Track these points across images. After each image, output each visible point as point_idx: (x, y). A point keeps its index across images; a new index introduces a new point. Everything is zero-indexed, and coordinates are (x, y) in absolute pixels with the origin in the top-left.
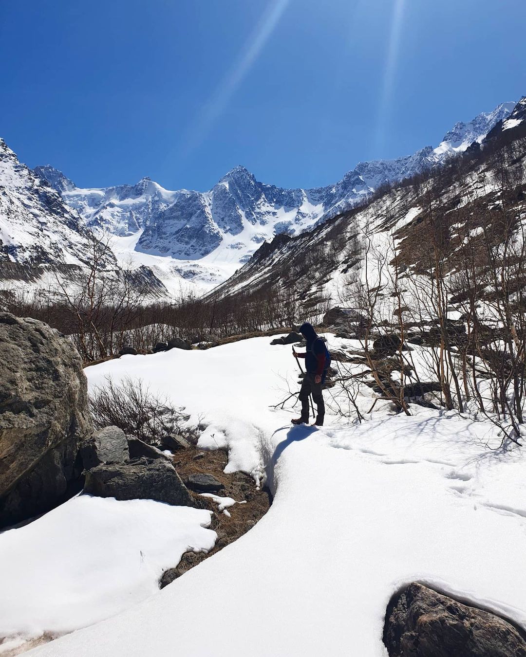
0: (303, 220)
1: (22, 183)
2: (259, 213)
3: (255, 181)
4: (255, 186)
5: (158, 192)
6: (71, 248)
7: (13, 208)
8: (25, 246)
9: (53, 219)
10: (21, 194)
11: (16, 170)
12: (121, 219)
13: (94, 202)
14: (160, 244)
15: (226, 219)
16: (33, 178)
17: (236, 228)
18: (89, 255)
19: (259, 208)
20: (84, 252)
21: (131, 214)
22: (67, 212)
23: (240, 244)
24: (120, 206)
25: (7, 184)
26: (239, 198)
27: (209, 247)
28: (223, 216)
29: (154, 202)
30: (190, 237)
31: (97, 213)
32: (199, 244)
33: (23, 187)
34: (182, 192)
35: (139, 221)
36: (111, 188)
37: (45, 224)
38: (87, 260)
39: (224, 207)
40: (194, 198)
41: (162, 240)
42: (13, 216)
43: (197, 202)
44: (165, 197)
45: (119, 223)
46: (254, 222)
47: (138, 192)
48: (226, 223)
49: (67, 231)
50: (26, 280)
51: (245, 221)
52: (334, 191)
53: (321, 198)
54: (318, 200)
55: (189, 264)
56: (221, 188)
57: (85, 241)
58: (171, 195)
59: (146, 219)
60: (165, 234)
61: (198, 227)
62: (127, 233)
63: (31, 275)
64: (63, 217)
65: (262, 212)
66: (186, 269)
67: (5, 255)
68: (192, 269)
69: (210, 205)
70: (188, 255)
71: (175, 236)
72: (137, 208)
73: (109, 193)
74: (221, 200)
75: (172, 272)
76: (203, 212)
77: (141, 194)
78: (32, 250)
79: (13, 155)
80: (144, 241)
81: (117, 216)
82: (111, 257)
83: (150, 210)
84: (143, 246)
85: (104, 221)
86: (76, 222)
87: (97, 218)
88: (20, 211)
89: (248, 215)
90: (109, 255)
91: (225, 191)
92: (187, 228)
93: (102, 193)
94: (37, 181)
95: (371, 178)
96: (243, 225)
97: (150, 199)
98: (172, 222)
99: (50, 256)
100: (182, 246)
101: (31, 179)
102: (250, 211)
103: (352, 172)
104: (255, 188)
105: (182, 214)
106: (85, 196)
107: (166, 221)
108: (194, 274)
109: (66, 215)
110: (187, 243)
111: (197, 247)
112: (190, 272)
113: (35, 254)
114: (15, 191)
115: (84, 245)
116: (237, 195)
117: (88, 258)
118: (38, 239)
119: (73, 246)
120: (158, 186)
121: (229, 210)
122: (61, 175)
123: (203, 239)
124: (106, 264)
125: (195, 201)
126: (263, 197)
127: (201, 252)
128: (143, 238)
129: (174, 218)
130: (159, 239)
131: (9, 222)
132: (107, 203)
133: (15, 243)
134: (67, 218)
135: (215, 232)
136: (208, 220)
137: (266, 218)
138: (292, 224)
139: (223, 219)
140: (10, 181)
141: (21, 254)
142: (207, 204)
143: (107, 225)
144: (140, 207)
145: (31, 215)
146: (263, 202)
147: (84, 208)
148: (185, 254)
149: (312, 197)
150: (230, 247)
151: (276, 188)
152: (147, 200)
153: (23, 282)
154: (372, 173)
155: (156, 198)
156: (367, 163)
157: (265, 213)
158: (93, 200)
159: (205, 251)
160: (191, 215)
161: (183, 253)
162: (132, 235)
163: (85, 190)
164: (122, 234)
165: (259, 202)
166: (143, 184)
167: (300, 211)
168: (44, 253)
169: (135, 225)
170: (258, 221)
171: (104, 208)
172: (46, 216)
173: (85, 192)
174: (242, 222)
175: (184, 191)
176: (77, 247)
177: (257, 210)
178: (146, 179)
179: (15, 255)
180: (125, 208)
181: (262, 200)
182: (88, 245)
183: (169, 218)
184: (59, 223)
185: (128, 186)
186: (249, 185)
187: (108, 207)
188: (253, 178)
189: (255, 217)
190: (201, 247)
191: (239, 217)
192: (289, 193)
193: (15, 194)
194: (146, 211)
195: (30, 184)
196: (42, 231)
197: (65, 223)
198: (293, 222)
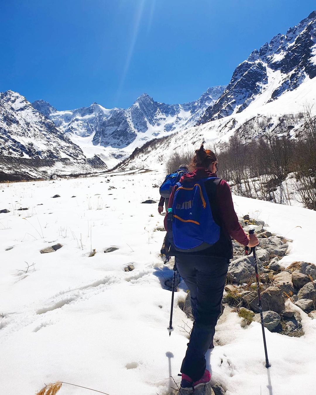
0: (180, 122)
1: (37, 119)
2: (156, 119)
3: (153, 101)
4: (153, 104)
5: (101, 110)
6: (62, 149)
7: (36, 133)
8: (44, 151)
9: (53, 136)
10: (37, 125)
11: (33, 113)
12: (83, 127)
13: (67, 118)
14: (104, 141)
15: (138, 124)
16: (41, 116)
17: (144, 129)
18: (70, 152)
19: (156, 116)
20: (68, 150)
21: (88, 124)
22: (58, 131)
23: (146, 137)
24: (81, 120)
25: (31, 121)
26: (145, 112)
27: (130, 140)
28: (137, 123)
29: (100, 117)
30: (120, 136)
31: (69, 125)
32: (125, 139)
33: (38, 121)
34: (115, 110)
35: (93, 128)
36: (76, 110)
37: (49, 138)
38: (70, 154)
39: (137, 117)
40: (121, 114)
41: (105, 138)
42: (36, 137)
43: (122, 116)
44: (105, 113)
45: (82, 129)
46: (153, 124)
47: (91, 111)
48: (138, 126)
49: (59, 141)
50: (50, 166)
51: (148, 124)
52: (196, 104)
53: (190, 109)
54: (188, 110)
55: (119, 151)
56: (135, 107)
57: (68, 145)
58: (108, 112)
59: (96, 126)
60: (106, 134)
61: (124, 130)
62: (86, 135)
63: (51, 164)
64: (57, 134)
65: (158, 118)
66: (118, 154)
67: (37, 156)
68: (121, 153)
69: (129, 117)
70: (119, 145)
71: (112, 136)
72: (91, 121)
73: (75, 113)
74: (135, 114)
75: (110, 156)
76: (126, 121)
77: (92, 112)
78: (47, 152)
79: (30, 105)
80: (96, 139)
81: (80, 125)
82: (80, 151)
83: (98, 121)
84: (95, 141)
85: (74, 129)
86: (63, 136)
87: (70, 128)
88: (39, 134)
89: (150, 121)
90: (79, 150)
91: (137, 108)
92: (118, 131)
93: (71, 113)
94: (43, 118)
95: (215, 96)
96: (148, 127)
97: (98, 115)
98: (109, 128)
99: (54, 154)
100: (116, 141)
101: (40, 117)
102: (151, 118)
103: (205, 93)
104: (154, 105)
105: (115, 123)
106: (62, 115)
107: (107, 128)
108: (122, 156)
109: (58, 133)
110: (118, 139)
111: (124, 141)
112: (120, 155)
113: (49, 154)
114: (34, 124)
115: (68, 147)
116: (144, 110)
117: (70, 153)
118: (48, 147)
119: (63, 148)
120: (101, 107)
121: (139, 119)
122: (48, 105)
123: (126, 136)
124: (78, 155)
125: (121, 116)
126: (158, 110)
127: (126, 143)
128: (95, 137)
129: (111, 125)
130: (103, 138)
131: (35, 140)
132: (75, 118)
133: (40, 150)
134: (58, 134)
135: (133, 132)
136: (129, 126)
137: (160, 122)
138: (174, 124)
139: (136, 124)
140: (31, 119)
141: (43, 154)
142: (128, 116)
143: (75, 131)
144: (92, 120)
145: (43, 135)
146: (158, 113)
147: (62, 122)
148: (118, 145)
149: (185, 108)
150: (141, 139)
151: (165, 104)
152: (96, 116)
153: (49, 167)
154: (216, 93)
155: (101, 114)
156: (213, 88)
157: (160, 119)
158: (67, 117)
159: (128, 142)
160: (119, 123)
161: (116, 145)
162: (89, 136)
163: (62, 112)
164: (84, 136)
165: (156, 113)
166: (93, 106)
167: (178, 117)
168: (52, 153)
169: (90, 130)
170: (156, 124)
171: (73, 121)
172: (49, 134)
173: (62, 113)
174: (147, 125)
175: (116, 109)
176: (65, 148)
177: (155, 118)
178: (95, 103)
179: (41, 156)
180: (84, 121)
181: (158, 112)
182: (69, 147)
183: (108, 126)
184: (55, 137)
185: (85, 108)
186: (150, 104)
187: (75, 121)
188: (152, 100)
189: (154, 122)
190: (126, 141)
191: (145, 122)
192: (172, 107)
193: (35, 125)
194: (96, 122)
195: (41, 120)
196: (49, 142)
197: (58, 137)
198: (175, 123)
